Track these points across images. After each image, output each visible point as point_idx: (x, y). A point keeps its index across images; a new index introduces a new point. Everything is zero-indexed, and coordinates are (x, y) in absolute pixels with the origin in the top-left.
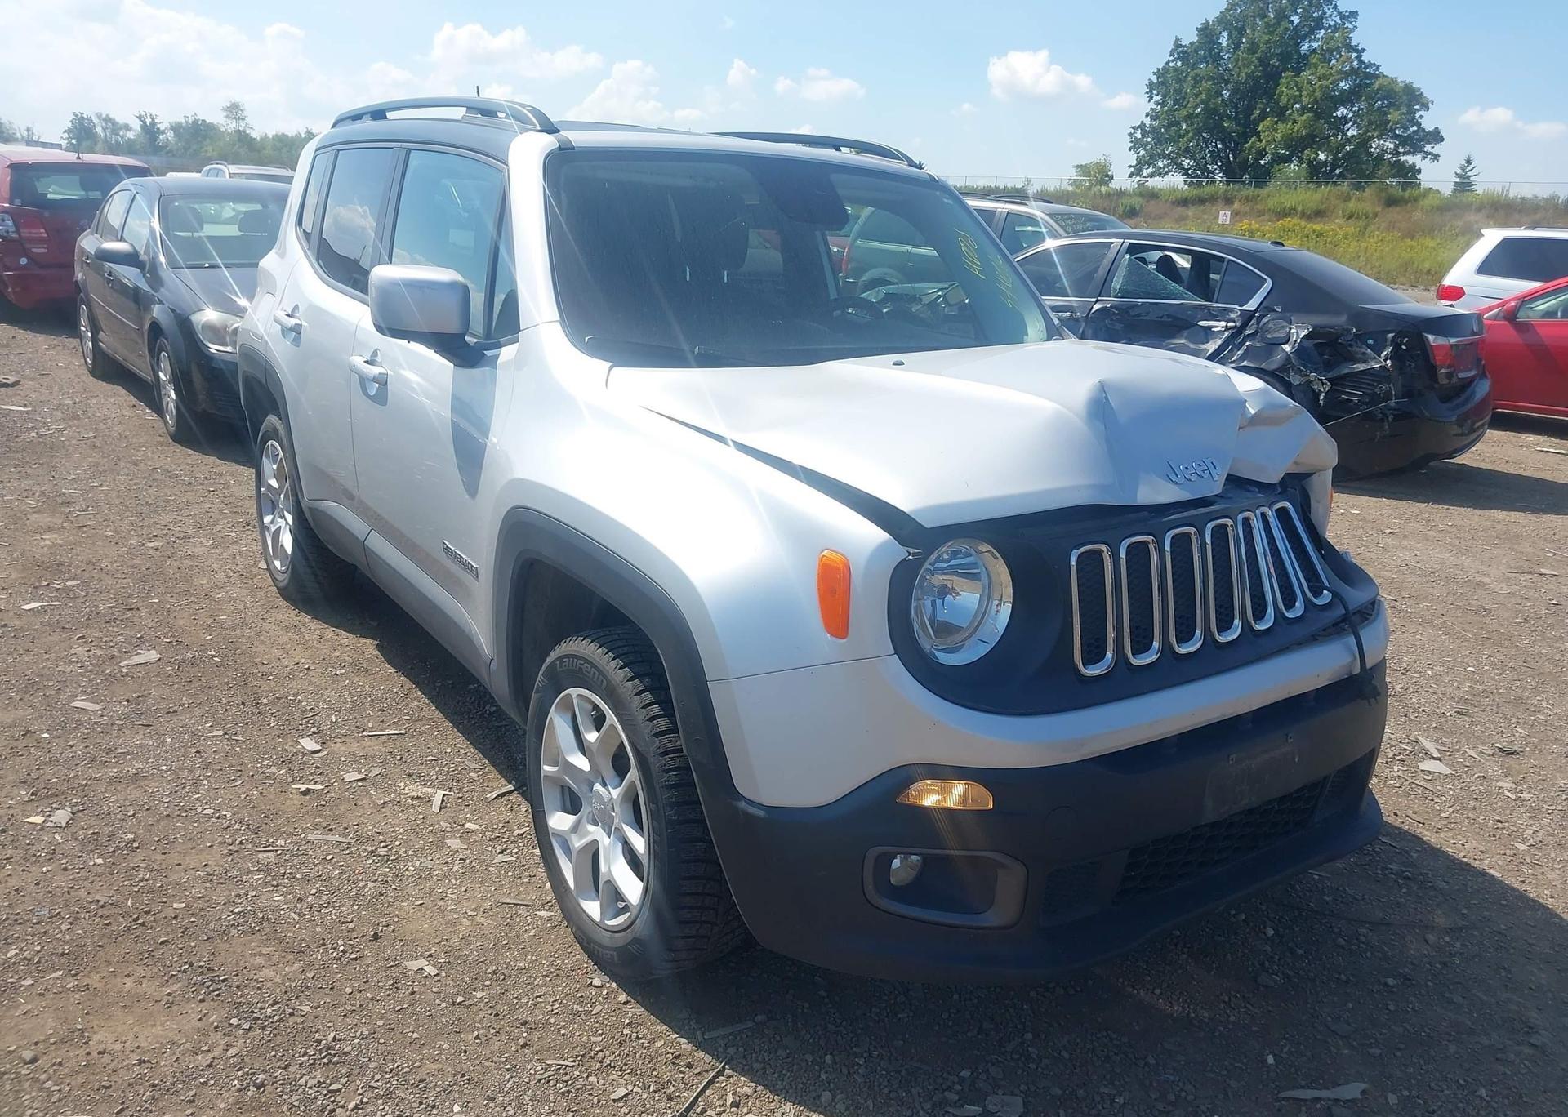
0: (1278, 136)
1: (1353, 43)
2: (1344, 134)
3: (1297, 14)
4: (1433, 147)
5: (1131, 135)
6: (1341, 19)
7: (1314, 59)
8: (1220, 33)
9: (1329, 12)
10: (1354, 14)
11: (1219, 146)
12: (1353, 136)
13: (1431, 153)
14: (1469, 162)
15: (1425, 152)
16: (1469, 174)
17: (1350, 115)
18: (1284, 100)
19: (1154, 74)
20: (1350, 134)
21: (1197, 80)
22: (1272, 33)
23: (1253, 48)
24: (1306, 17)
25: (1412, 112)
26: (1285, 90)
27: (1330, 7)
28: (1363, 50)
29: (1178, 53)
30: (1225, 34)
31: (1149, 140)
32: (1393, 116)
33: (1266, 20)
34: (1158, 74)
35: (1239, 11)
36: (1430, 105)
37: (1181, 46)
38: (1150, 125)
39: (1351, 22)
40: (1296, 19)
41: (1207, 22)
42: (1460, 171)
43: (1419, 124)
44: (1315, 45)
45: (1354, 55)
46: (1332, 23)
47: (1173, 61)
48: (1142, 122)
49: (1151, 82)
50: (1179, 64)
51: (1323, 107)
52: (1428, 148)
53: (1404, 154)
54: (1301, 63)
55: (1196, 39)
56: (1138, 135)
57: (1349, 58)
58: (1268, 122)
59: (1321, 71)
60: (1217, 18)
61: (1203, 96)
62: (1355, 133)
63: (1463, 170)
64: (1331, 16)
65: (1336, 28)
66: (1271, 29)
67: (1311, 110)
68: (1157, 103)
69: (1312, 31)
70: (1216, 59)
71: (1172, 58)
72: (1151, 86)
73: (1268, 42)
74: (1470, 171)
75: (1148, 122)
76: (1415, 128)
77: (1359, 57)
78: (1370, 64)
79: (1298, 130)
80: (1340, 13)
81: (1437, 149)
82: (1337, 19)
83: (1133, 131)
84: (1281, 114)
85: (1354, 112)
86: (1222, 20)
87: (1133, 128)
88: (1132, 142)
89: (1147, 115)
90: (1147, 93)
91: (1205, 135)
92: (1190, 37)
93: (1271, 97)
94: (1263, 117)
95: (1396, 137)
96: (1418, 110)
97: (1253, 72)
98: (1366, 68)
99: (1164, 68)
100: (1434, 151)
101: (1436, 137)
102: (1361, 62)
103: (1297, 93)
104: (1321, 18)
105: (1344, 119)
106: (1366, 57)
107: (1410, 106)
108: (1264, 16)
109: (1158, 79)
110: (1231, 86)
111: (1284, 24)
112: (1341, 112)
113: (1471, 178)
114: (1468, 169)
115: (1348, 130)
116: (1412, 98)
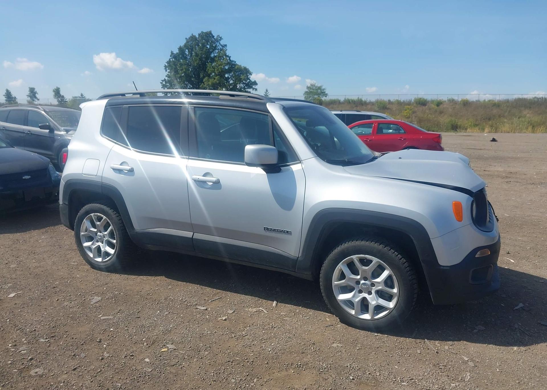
0: (210, 83)
1: (227, 54)
2: (229, 82)
3: (208, 45)
4: (255, 87)
5: (161, 83)
6: (222, 47)
7: (217, 59)
8: (185, 50)
9: (218, 45)
10: (226, 45)
11: (191, 86)
12: (232, 83)
13: (255, 88)
14: (267, 91)
15: (253, 88)
16: (268, 94)
17: (230, 77)
18: (210, 72)
19: (166, 63)
20: (230, 82)
21: (181, 65)
22: (202, 51)
23: (197, 55)
24: (211, 46)
25: (247, 76)
26: (209, 69)
27: (218, 43)
28: (230, 57)
29: (173, 56)
30: (187, 50)
31: (168, 84)
32: (242, 77)
33: (199, 46)
34: (168, 62)
35: (190, 43)
36: (252, 74)
37: (173, 54)
38: (168, 80)
39: (225, 48)
40: (208, 46)
41: (181, 46)
42: (265, 94)
43: (250, 80)
44: (216, 55)
45: (228, 58)
46: (220, 48)
47: (171, 59)
48: (165, 79)
49: (165, 65)
50: (174, 60)
51: (221, 74)
52: (254, 87)
53: (247, 88)
54: (213, 60)
55: (178, 52)
56: (164, 83)
57: (227, 59)
58: (206, 78)
59: (219, 63)
60: (184, 45)
61: (184, 70)
62: (232, 82)
63: (266, 93)
64: (219, 46)
65: (221, 50)
66: (202, 49)
67: (218, 75)
68: (168, 72)
69: (214, 50)
70: (185, 58)
71: (171, 58)
72: (165, 66)
73: (201, 53)
74: (268, 93)
75: (167, 78)
76: (249, 81)
77: (229, 59)
78: (233, 61)
79: (216, 81)
80: (221, 45)
81: (256, 87)
82: (221, 47)
83: (162, 82)
84: (209, 76)
85: (231, 76)
86: (185, 45)
87: (162, 81)
88: (162, 85)
89: (166, 76)
90: (165, 69)
91: (186, 83)
92: (176, 51)
93: (205, 71)
94: (204, 77)
95: (243, 83)
96: (249, 75)
97: (198, 63)
98: (232, 62)
99: (169, 61)
100: (256, 88)
101: (255, 83)
102: (230, 60)
103: (213, 70)
104: (216, 46)
105: (228, 78)
106: (231, 59)
107: (246, 74)
108: (198, 45)
109: (168, 64)
110: (191, 67)
111: (205, 48)
112: (226, 76)
113: (269, 96)
114: (267, 93)
115: (230, 81)
116: (246, 72)
